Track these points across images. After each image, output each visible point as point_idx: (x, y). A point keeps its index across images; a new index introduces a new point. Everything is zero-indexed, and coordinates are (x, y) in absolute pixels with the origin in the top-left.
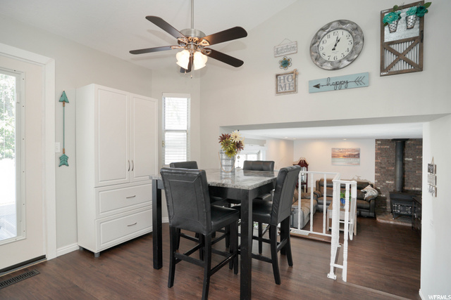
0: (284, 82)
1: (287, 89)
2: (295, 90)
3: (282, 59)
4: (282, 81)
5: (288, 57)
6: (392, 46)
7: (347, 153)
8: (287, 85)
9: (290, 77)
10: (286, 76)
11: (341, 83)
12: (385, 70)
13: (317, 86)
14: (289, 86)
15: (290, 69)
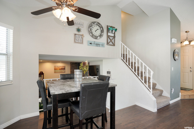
0: (78, 38)
1: (79, 41)
2: (82, 43)
3: (77, 27)
4: (77, 37)
5: (80, 28)
6: (110, 37)
7: (60, 68)
8: (79, 40)
9: (80, 37)
10: (79, 36)
11: (98, 44)
12: (108, 43)
13: (91, 43)
14: (80, 41)
15: (80, 33)
